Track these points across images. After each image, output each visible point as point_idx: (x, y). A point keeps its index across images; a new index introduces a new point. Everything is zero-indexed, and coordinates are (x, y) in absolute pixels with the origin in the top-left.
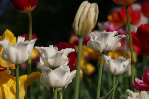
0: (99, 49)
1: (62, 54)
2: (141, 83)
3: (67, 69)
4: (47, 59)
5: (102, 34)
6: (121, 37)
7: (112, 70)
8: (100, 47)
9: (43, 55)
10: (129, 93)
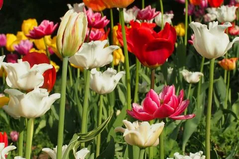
0: (85, 65)
1: (36, 72)
2: (140, 111)
3: (44, 93)
4: (16, 80)
5: (89, 46)
6: (113, 49)
7: (99, 88)
8: (86, 63)
9: (11, 74)
10: (126, 124)
